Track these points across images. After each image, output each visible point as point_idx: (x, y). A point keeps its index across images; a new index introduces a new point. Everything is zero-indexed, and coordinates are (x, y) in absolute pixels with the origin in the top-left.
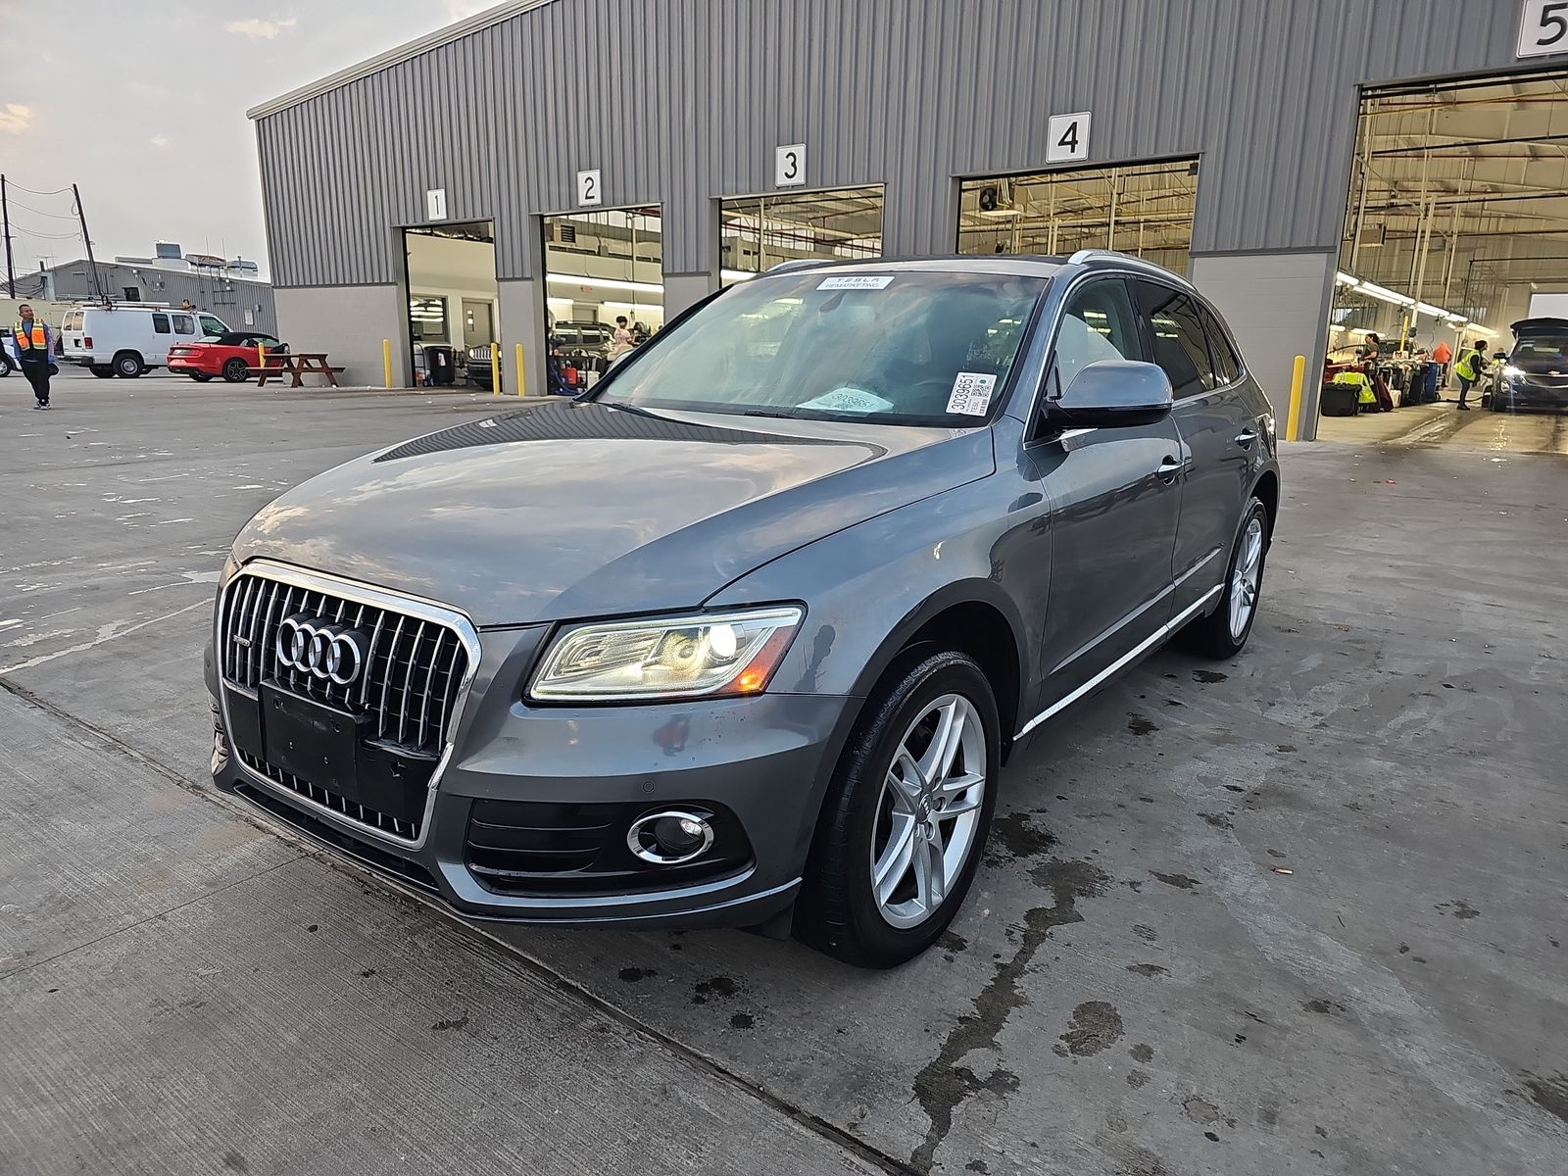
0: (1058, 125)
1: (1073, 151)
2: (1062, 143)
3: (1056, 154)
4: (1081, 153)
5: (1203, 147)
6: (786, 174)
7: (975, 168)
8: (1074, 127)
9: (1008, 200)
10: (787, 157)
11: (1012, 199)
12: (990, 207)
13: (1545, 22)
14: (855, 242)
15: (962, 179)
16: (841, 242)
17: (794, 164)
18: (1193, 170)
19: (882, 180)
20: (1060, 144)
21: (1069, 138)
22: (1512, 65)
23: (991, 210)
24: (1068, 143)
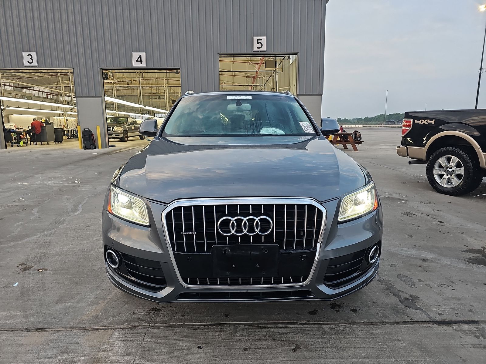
0: (135, 56)
1: (141, 63)
2: (137, 61)
3: (136, 64)
4: (144, 64)
5: (181, 66)
6: (28, 62)
7: (108, 66)
8: (140, 56)
9: (112, 77)
10: (28, 55)
11: (113, 77)
12: (105, 79)
13: (258, 43)
14: (35, 89)
15: (103, 69)
16: (26, 88)
17: (31, 58)
18: (177, 72)
19: (71, 67)
20: (136, 61)
21: (139, 60)
22: (253, 53)
23: (105, 80)
24: (139, 61)
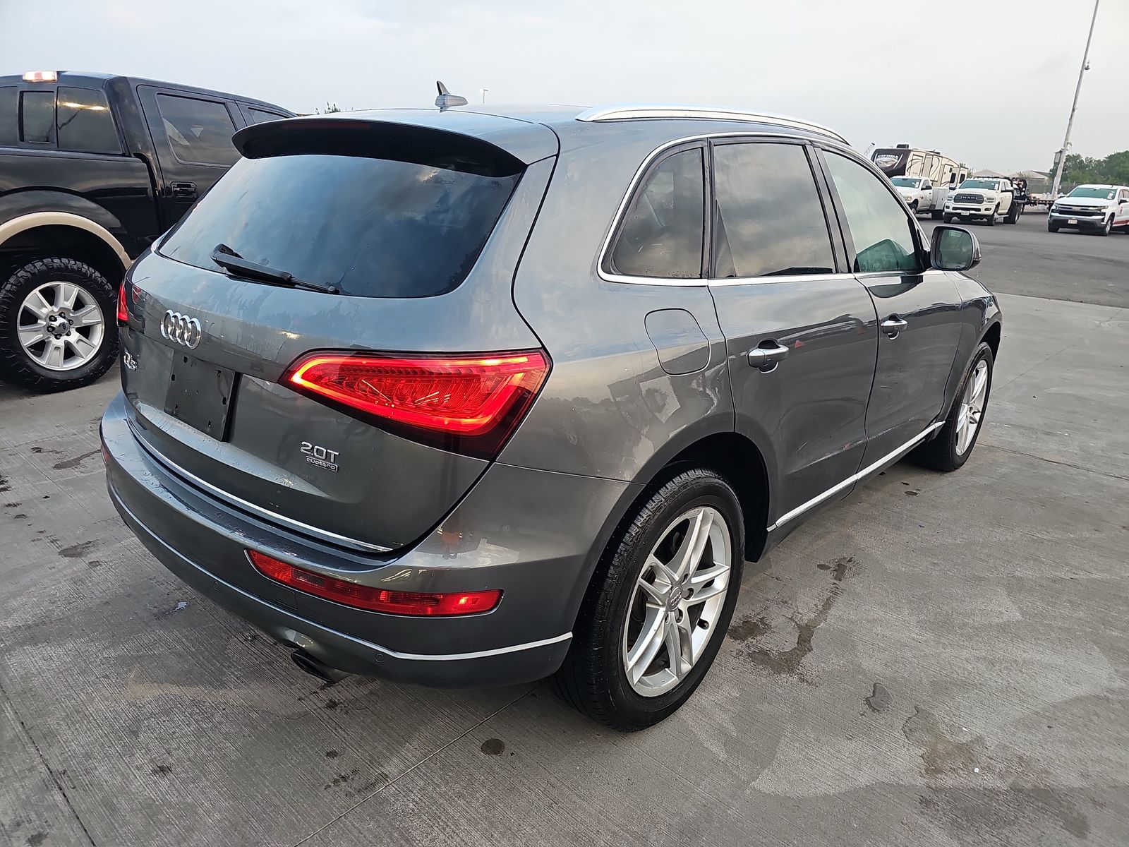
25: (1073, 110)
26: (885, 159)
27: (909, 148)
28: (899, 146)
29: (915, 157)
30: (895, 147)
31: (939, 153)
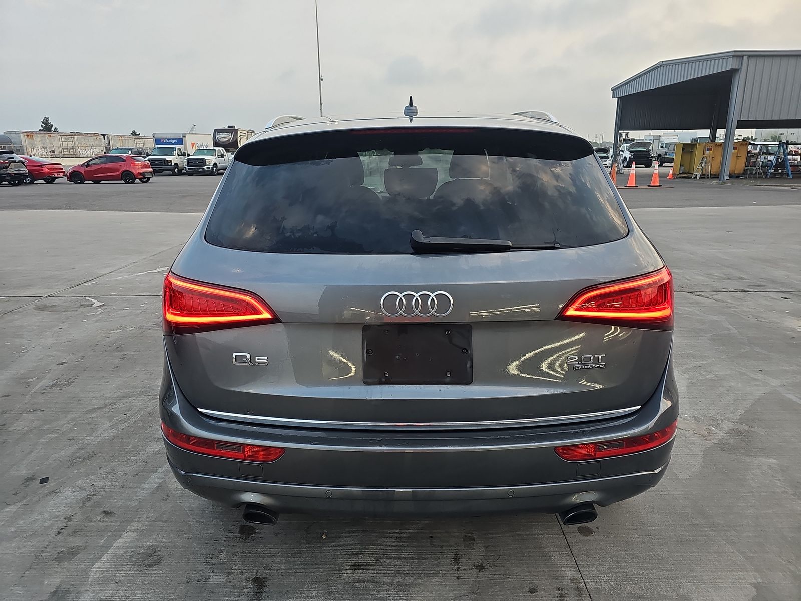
25: (321, 104)
26: (223, 136)
27: (236, 128)
28: (229, 127)
29: (241, 134)
30: (227, 128)
31: (254, 131)
